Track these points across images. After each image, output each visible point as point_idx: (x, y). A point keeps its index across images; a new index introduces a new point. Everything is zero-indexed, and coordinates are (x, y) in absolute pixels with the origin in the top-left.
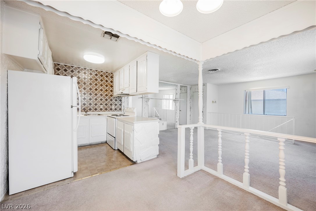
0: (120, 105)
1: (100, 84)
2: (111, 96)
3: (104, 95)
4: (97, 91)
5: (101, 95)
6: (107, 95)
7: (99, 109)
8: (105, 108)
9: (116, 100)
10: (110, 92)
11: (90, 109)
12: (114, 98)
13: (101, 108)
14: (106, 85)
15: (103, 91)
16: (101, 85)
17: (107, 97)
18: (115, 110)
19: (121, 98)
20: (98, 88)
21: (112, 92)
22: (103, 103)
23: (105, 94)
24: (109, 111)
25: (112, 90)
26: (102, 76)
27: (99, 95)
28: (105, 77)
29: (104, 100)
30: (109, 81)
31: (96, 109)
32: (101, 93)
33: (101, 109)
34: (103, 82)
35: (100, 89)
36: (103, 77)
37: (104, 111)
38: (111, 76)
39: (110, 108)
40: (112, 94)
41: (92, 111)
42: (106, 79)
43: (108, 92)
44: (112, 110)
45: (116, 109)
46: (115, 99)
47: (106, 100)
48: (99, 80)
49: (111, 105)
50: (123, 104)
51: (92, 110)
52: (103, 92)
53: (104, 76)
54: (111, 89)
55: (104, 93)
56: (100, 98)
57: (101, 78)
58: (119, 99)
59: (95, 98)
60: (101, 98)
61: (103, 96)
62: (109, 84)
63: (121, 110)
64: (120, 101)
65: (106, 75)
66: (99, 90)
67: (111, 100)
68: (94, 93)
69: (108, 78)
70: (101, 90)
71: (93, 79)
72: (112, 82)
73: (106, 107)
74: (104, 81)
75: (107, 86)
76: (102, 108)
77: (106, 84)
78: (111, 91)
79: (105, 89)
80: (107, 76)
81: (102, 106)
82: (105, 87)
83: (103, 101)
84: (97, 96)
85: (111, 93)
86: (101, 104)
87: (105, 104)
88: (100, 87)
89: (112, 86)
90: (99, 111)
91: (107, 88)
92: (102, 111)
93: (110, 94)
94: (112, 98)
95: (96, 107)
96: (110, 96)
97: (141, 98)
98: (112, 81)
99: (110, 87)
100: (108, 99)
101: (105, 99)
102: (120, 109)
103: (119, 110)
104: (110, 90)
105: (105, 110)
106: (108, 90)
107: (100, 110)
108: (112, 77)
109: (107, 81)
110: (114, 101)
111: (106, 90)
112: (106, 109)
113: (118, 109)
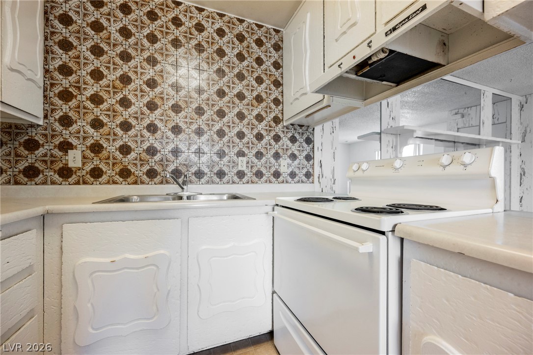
0: (309, 158)
1: (236, 71)
2: (277, 120)
3: (250, 117)
4: (226, 99)
5: (241, 116)
6: (259, 118)
7: (231, 174)
8: (255, 170)
9: (293, 140)
10: (273, 106)
11: (199, 174)
12: (286, 130)
13: (240, 168)
14: (256, 75)
15: (245, 102)
16: (241, 77)
17: (261, 127)
18: (290, 180)
19: (310, 130)
20: (229, 87)
21: (280, 107)
22: (246, 151)
23: (255, 113)
24: (270, 182)
25: (280, 98)
26: (241, 38)
27: (231, 115)
28: (254, 45)
29: (250, 136)
30: (268, 64)
31: (221, 174)
32: (241, 106)
33: (241, 175)
34: (245, 63)
35: (236, 91)
36: (245, 44)
37: (252, 182)
38: (273, 42)
39: (273, 170)
40: (280, 116)
41: (208, 182)
42: (257, 51)
43: (264, 104)
44: (281, 179)
45: (293, 175)
46: (290, 135)
47: (259, 137)
48: (231, 54)
49: (277, 156)
50: (317, 156)
51: (205, 178)
52: (248, 105)
53: (250, 40)
54: (275, 94)
55: (250, 108)
56: (236, 130)
57: (239, 47)
58: (305, 136)
59: (217, 127)
60: (241, 126)
61: (246, 121)
62: (268, 73)
63: (311, 180)
64: (309, 141)
65: (255, 37)
66: (231, 94)
67: (277, 138)
68: (213, 105)
69: (263, 48)
70: (241, 96)
71: (210, 50)
72: (277, 65)
73: (259, 164)
74: (249, 61)
75: (259, 80)
76: (244, 168)
77: (259, 72)
78: (277, 102)
79: (255, 94)
80: (259, 43)
81: (245, 159)
82: (254, 83)
83: (245, 140)
84: (225, 120)
85: (276, 111)
86: (241, 154)
87: (254, 151)
88: (233, 83)
89: (278, 84)
90: (234, 182)
91: (259, 89)
92: (245, 179)
93: (272, 115)
94: (279, 129)
95: (223, 164)
96: (273, 124)
97: (377, 133)
98: (280, 61)
99: (272, 86)
100: (264, 133)
101: (255, 132)
102: (308, 175)
103: (304, 178)
104: (273, 97)
105: (255, 179)
106: (264, 96)
107: (236, 179)
108: (277, 47)
109: (259, 61)
110: (285, 141)
111: (259, 99)
112: (259, 174)
113: (301, 175)
